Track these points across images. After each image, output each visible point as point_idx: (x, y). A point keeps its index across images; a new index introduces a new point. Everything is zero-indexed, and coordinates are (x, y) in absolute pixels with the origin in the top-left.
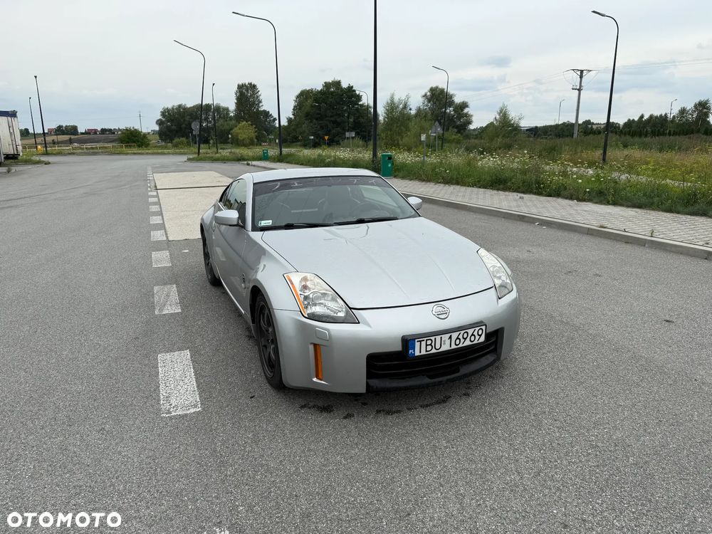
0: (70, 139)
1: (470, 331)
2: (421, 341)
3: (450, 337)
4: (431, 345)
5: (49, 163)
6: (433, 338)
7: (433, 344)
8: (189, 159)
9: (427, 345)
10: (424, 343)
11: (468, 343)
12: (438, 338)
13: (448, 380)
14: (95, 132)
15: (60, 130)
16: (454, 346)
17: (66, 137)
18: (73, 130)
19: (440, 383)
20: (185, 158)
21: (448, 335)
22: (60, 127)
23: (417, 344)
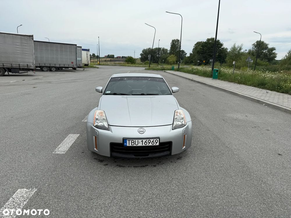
0: (111, 60)
1: (152, 140)
2: (129, 141)
3: (142, 141)
4: (133, 143)
5: (98, 68)
6: (134, 140)
7: (134, 143)
8: (146, 69)
9: (132, 143)
10: (130, 142)
11: (150, 144)
12: (137, 140)
13: (142, 158)
14: (120, 57)
15: (109, 56)
16: (144, 145)
17: (109, 59)
18: (112, 56)
19: (138, 159)
20: (144, 68)
21: (141, 140)
22: (109, 55)
23: (128, 142)
